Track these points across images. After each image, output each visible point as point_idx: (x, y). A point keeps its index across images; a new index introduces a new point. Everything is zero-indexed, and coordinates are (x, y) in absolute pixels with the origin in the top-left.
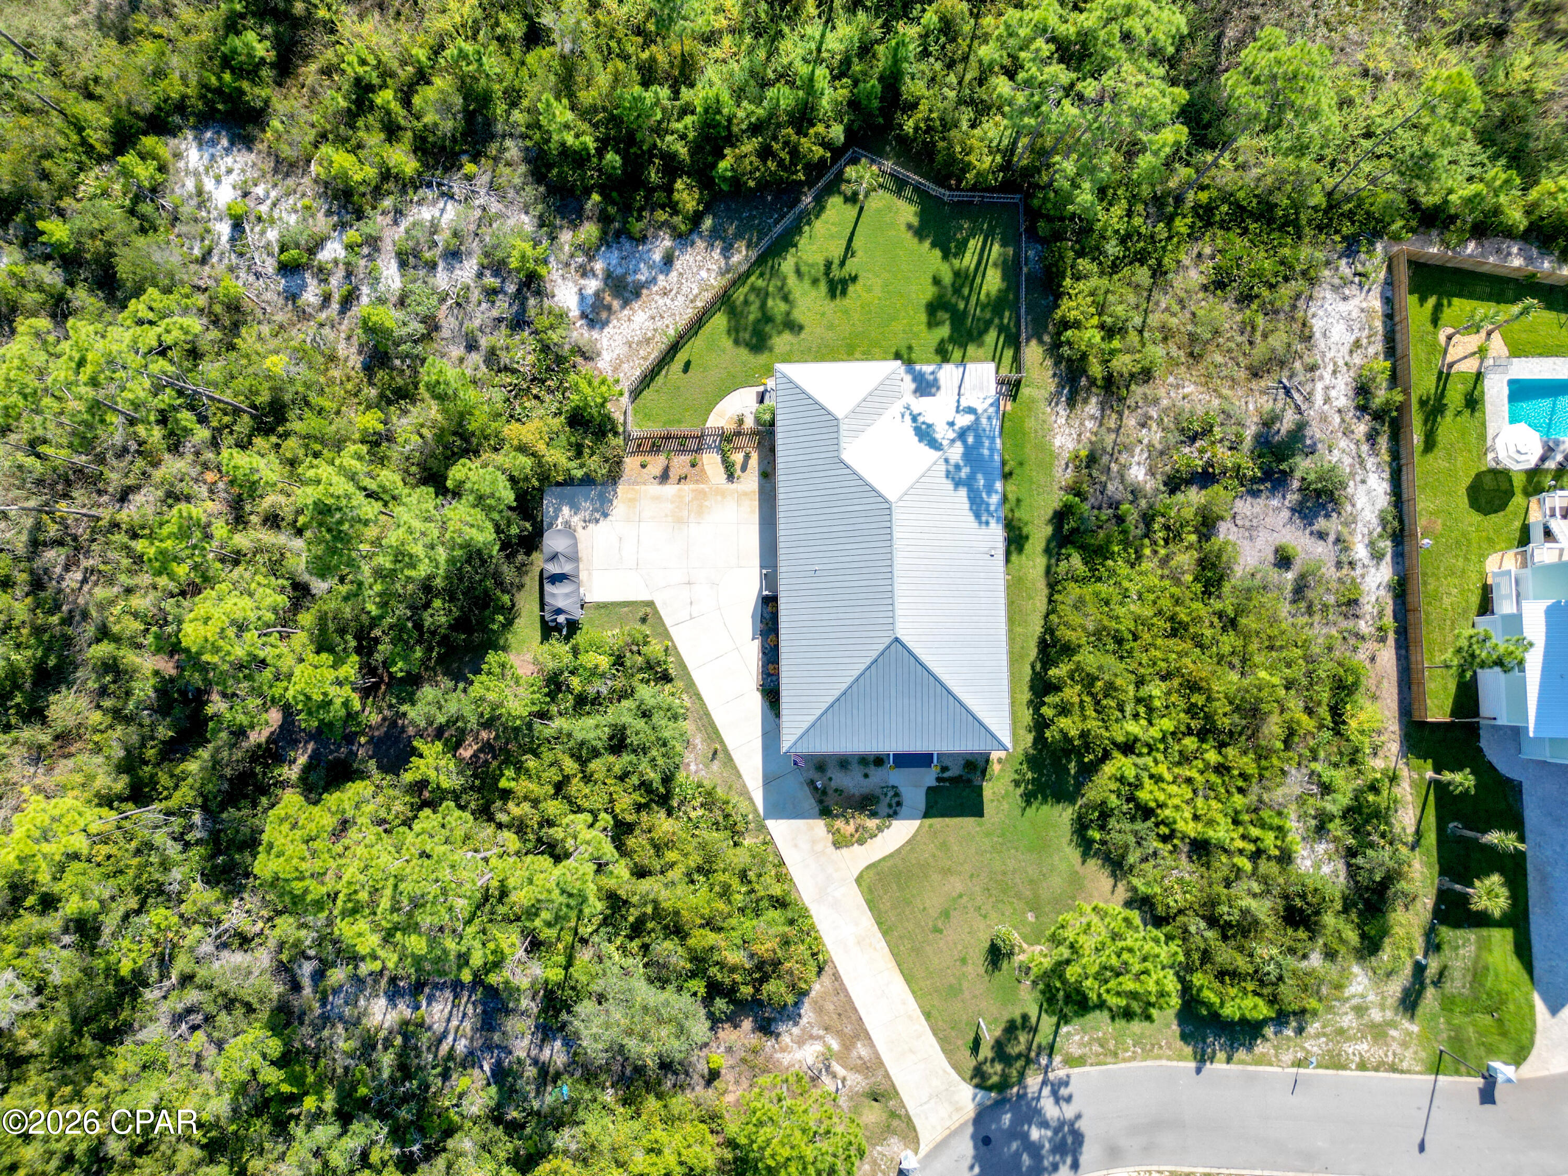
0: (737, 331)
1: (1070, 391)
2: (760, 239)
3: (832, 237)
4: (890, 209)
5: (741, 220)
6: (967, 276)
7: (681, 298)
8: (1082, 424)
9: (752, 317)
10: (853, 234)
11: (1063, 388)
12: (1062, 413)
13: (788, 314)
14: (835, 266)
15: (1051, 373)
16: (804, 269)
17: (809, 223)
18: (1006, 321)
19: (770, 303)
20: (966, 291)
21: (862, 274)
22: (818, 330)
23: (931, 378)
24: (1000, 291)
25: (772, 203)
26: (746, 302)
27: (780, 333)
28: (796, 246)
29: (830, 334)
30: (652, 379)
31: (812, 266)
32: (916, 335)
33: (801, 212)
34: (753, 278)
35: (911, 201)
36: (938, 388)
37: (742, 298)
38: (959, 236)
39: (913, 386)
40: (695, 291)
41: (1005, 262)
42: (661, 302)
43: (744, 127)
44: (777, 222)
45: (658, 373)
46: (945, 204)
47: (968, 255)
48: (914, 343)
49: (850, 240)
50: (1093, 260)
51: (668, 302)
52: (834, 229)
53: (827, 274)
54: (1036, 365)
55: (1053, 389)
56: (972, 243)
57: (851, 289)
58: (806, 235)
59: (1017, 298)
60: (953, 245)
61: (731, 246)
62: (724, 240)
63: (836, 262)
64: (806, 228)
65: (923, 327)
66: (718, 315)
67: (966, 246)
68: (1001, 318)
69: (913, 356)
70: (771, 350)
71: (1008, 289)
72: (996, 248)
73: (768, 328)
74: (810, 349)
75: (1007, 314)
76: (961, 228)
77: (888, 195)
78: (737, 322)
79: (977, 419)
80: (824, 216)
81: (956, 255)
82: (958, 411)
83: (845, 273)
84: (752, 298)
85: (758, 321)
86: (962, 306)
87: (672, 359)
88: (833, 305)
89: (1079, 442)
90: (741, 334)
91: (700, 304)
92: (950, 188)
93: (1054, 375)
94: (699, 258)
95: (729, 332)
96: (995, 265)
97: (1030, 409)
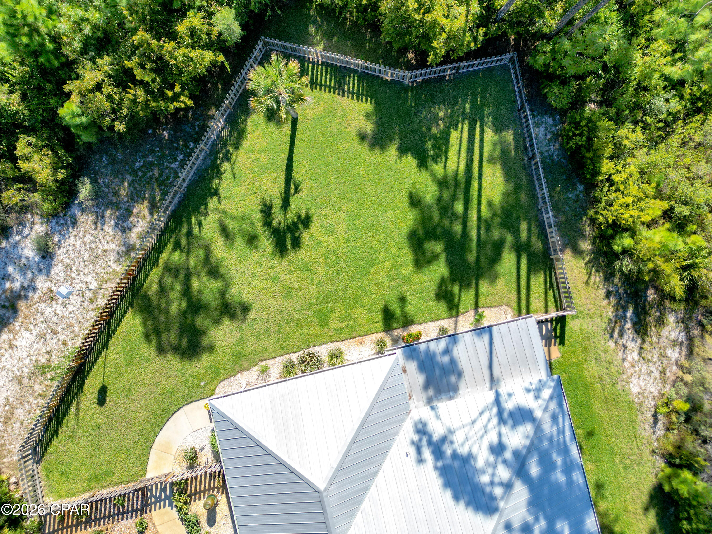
0: (158, 334)
1: (636, 313)
2: (164, 194)
3: (264, 169)
4: (333, 112)
5: (134, 173)
6: (456, 185)
7: (75, 300)
8: (663, 356)
9: (174, 309)
10: (290, 159)
11: (625, 309)
12: (630, 345)
13: (223, 293)
14: (276, 210)
15: (602, 292)
16: (231, 225)
17: (227, 158)
18: (524, 235)
19: (195, 284)
20: (459, 207)
21: (315, 213)
22: (273, 301)
23: (446, 359)
24: (506, 194)
25: (171, 141)
26: (162, 289)
27: (217, 322)
28: (216, 193)
29: (291, 303)
30: (59, 423)
31: (243, 219)
32: (407, 280)
33: (214, 144)
34: (164, 256)
35: (359, 96)
36: (460, 375)
37: (155, 287)
38: (434, 130)
39: (420, 379)
40: (94, 285)
41: (504, 153)
42: (48, 311)
43: (77, 45)
44: (182, 164)
45: (66, 413)
46: (406, 89)
47: (452, 154)
48: (406, 291)
49: (289, 168)
50: (635, 123)
51: (59, 309)
52: (263, 158)
53: (267, 224)
54: (581, 286)
55: (610, 313)
56: (454, 135)
57: (305, 235)
58: (228, 174)
59: (533, 197)
60: (429, 145)
61: (129, 212)
62: (116, 206)
63: (278, 203)
64: (226, 166)
65: (411, 267)
66: (130, 314)
67: (447, 140)
68: (516, 232)
69: (409, 309)
70: (211, 348)
71: (518, 188)
72: (489, 135)
73: (199, 322)
74: (267, 331)
75: (524, 226)
76: (435, 119)
77: (326, 95)
78: (155, 319)
79: (538, 428)
80: (245, 143)
81: (435, 160)
82: (502, 420)
83: (291, 216)
84: (168, 280)
85: (184, 314)
86: (458, 228)
87: (81, 388)
88: (285, 262)
89: (664, 382)
90: (164, 337)
91: (102, 302)
92: (409, 67)
93: (608, 295)
94: (88, 238)
95: (147, 337)
96: (492, 160)
97: (586, 350)
